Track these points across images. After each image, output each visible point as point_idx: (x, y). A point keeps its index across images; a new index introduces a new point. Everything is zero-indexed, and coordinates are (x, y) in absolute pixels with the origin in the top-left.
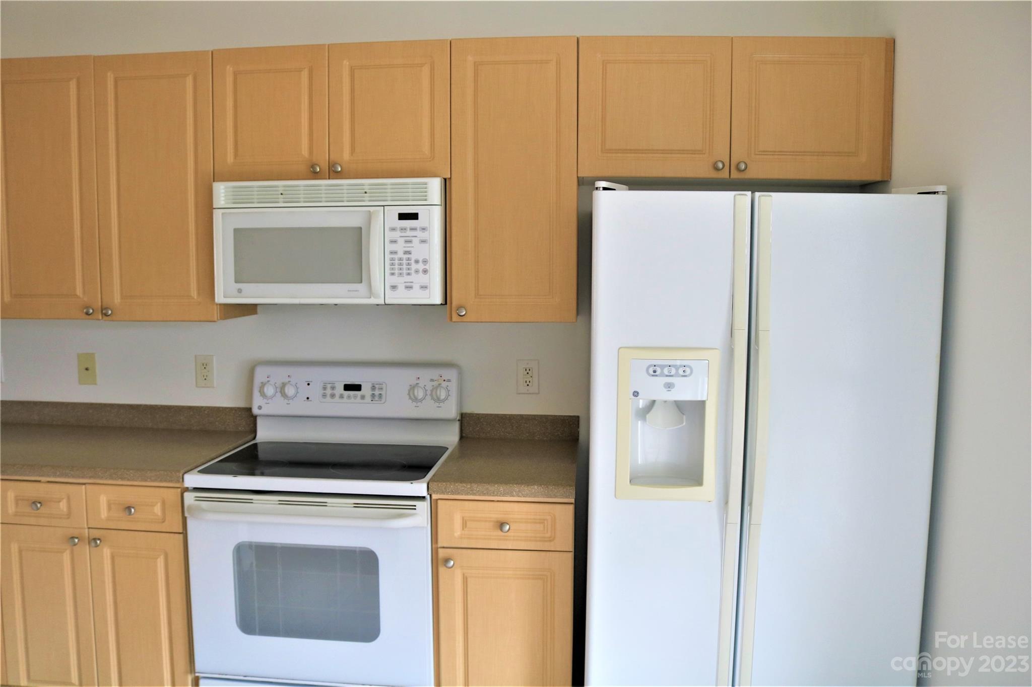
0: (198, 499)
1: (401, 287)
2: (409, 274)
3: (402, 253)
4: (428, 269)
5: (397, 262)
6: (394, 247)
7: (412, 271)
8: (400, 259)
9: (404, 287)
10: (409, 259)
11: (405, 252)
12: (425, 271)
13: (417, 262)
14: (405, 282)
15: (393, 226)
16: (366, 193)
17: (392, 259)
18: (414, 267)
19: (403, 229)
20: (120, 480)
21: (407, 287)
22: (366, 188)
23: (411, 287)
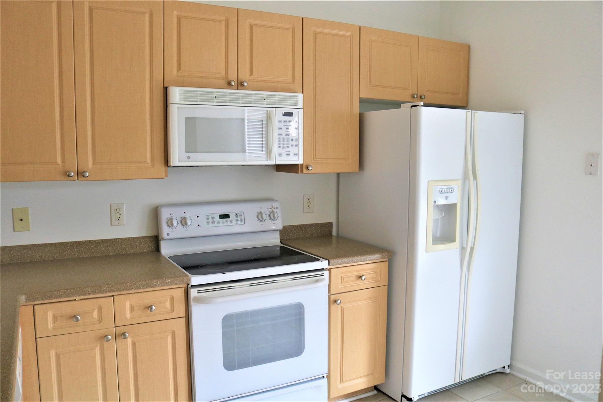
0: (199, 292)
1: (284, 155)
2: (288, 147)
3: (285, 135)
4: (298, 144)
5: (282, 140)
6: (280, 132)
7: (290, 146)
8: (284, 139)
9: (285, 155)
10: (288, 139)
11: (286, 134)
12: (296, 146)
13: (292, 140)
14: (286, 152)
15: (280, 119)
16: (265, 99)
17: (279, 139)
18: (291, 143)
19: (285, 122)
20: (146, 288)
21: (287, 154)
22: (265, 97)
23: (289, 155)
